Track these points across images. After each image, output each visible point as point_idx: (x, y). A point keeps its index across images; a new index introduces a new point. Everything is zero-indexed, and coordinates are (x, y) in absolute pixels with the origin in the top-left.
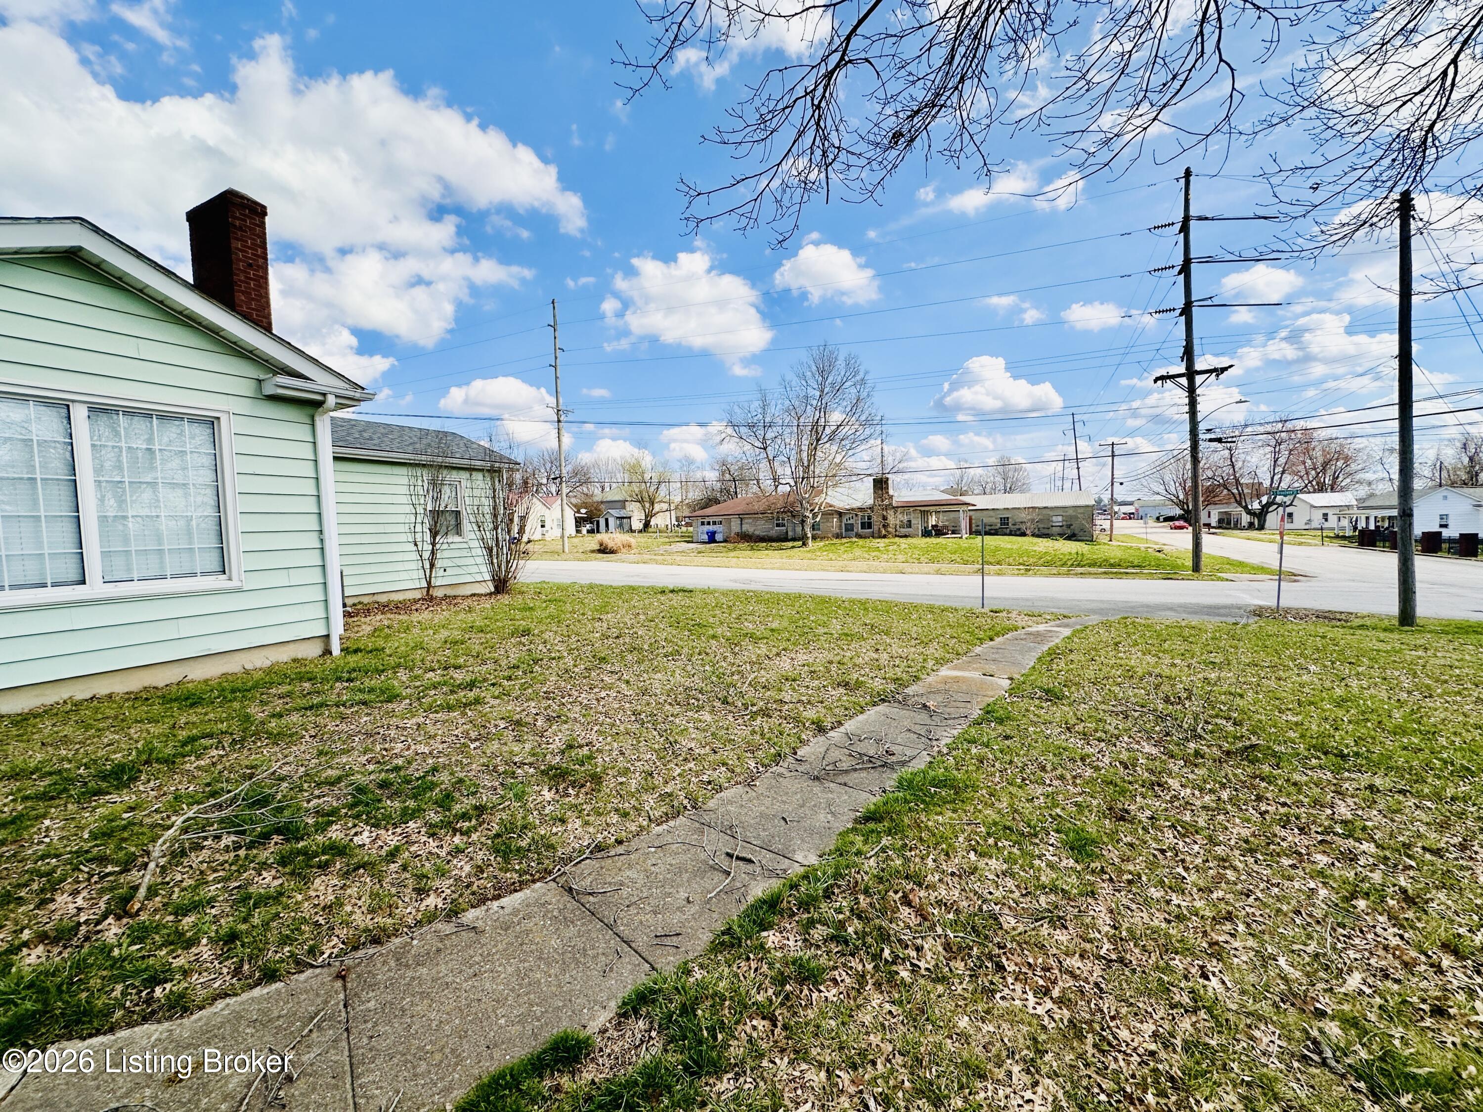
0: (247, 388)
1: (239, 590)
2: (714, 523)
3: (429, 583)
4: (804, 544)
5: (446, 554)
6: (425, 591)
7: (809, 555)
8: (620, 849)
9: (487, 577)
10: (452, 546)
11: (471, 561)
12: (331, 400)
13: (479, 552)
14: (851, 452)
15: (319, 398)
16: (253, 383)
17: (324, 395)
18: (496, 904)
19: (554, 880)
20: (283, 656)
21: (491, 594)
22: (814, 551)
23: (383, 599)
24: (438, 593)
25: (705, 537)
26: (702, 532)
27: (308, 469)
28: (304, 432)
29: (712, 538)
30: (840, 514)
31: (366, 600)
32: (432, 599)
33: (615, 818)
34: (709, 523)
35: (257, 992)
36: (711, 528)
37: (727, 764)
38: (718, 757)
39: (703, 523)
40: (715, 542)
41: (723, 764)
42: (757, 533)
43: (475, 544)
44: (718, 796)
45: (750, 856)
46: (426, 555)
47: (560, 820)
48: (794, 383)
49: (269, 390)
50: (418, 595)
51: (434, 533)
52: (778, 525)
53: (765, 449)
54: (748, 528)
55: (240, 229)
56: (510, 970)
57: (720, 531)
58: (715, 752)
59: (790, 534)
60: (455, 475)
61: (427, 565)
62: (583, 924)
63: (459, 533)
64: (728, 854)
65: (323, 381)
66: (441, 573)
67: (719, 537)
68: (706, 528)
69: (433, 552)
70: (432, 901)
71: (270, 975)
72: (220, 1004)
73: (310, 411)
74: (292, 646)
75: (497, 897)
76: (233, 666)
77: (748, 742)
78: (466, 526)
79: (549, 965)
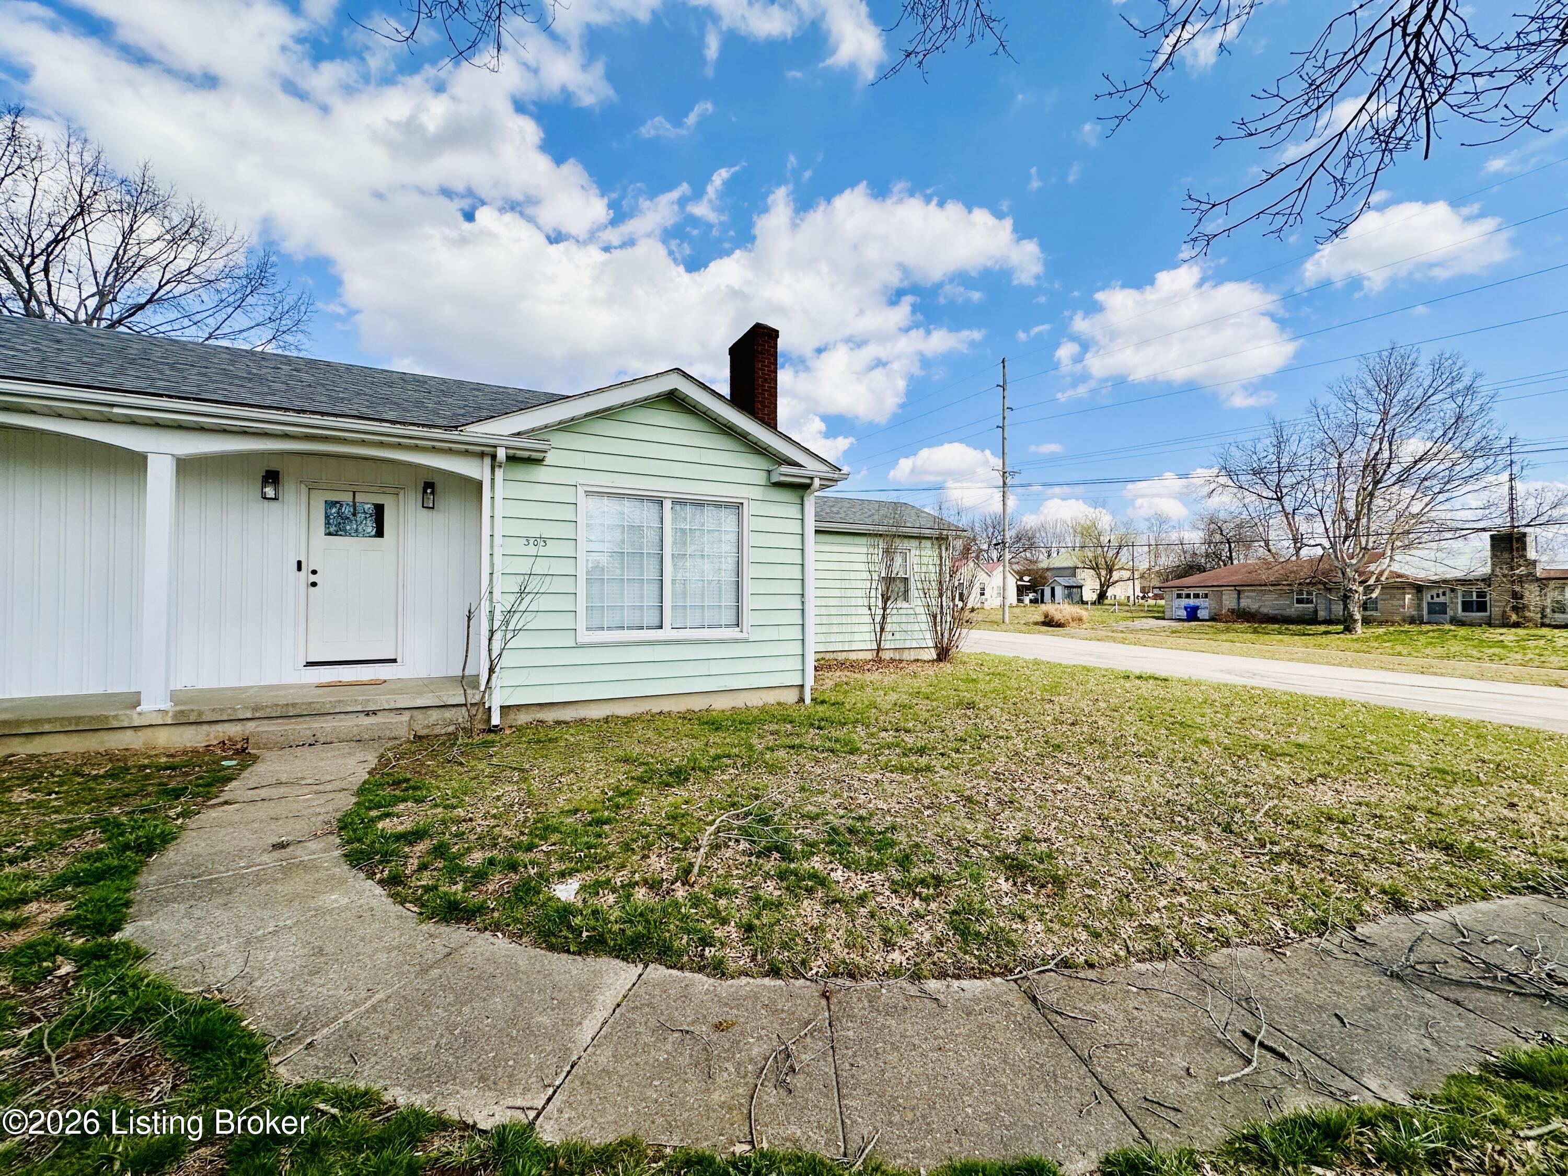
0: (761, 478)
1: (746, 641)
2: (1197, 596)
3: (879, 645)
4: (1348, 629)
5: (895, 619)
6: (875, 653)
7: (1356, 646)
8: (1091, 974)
9: (931, 644)
10: (901, 611)
11: (916, 627)
12: (817, 482)
13: (923, 618)
14: (1441, 497)
15: (808, 481)
16: (764, 474)
17: (812, 478)
18: (956, 983)
19: (1015, 981)
20: (771, 698)
21: (933, 661)
22: (1367, 640)
23: (841, 657)
24: (886, 656)
25: (1183, 614)
26: (1179, 607)
27: (796, 542)
28: (794, 511)
29: (1192, 615)
30: (1419, 589)
31: (828, 656)
32: (880, 661)
33: (1084, 936)
34: (1188, 596)
35: (767, 981)
36: (1192, 602)
37: (1236, 913)
38: (1221, 899)
39: (1179, 596)
40: (1198, 619)
41: (1231, 912)
42: (1264, 610)
43: (921, 610)
44: (1225, 951)
45: (1282, 1049)
46: (878, 619)
47: (1020, 917)
48: (1332, 409)
49: (775, 479)
50: (869, 656)
51: (886, 599)
52: (1299, 601)
53: (1279, 499)
54: (1249, 602)
55: (761, 353)
56: (975, 1060)
57: (1205, 608)
58: (1217, 892)
59: (1322, 614)
60: (907, 544)
61: (878, 629)
62: (1051, 1045)
63: (906, 599)
64: (1244, 1034)
65: (812, 466)
66: (890, 637)
67: (1202, 614)
68: (1185, 602)
69: (884, 617)
70: (896, 956)
71: (775, 972)
72: (744, 980)
73: (800, 492)
74: (777, 691)
75: (958, 977)
76: (739, 701)
77: (1268, 892)
78: (914, 593)
79: (1016, 1074)
